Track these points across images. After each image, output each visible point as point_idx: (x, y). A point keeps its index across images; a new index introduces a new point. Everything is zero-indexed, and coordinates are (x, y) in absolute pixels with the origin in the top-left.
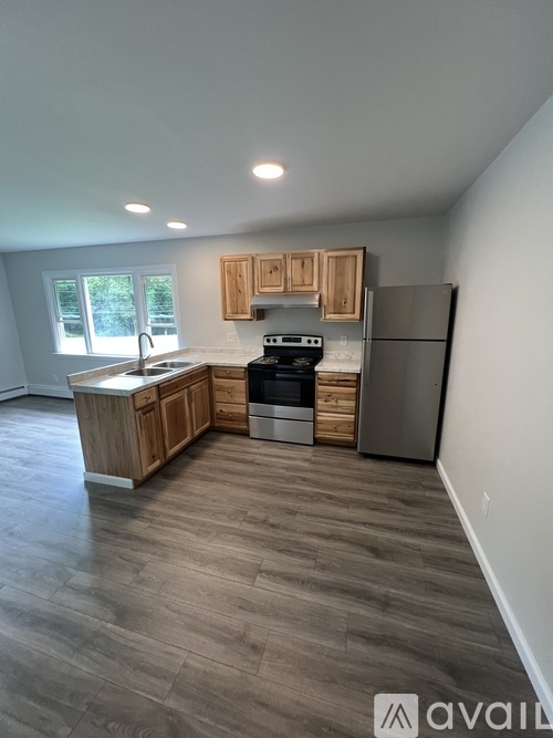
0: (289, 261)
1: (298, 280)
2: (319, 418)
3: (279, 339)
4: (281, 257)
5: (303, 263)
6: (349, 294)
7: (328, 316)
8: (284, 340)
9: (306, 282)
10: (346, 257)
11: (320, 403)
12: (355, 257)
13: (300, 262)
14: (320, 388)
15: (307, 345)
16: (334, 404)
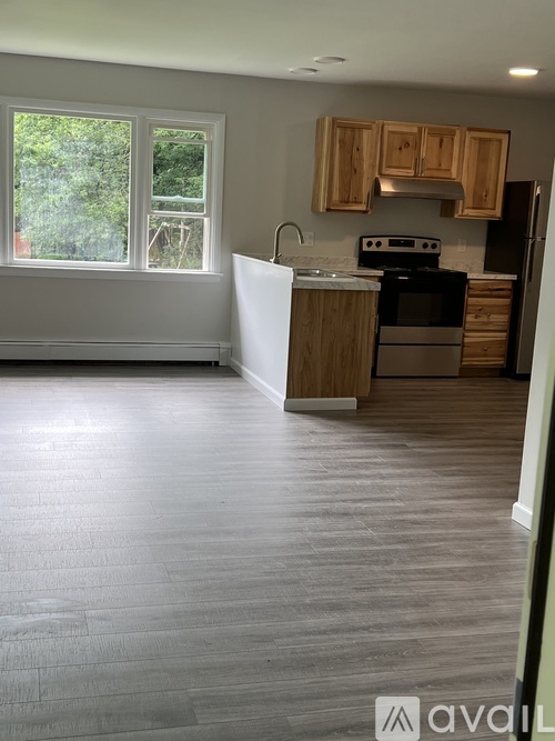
0: (425, 136)
1: (433, 163)
2: (466, 340)
3: (385, 241)
4: (415, 130)
5: (441, 141)
6: (491, 187)
7: (466, 212)
8: (392, 243)
9: (443, 167)
10: (490, 140)
11: (470, 318)
12: (500, 141)
13: (438, 139)
14: (471, 300)
15: (422, 251)
16: (485, 320)
